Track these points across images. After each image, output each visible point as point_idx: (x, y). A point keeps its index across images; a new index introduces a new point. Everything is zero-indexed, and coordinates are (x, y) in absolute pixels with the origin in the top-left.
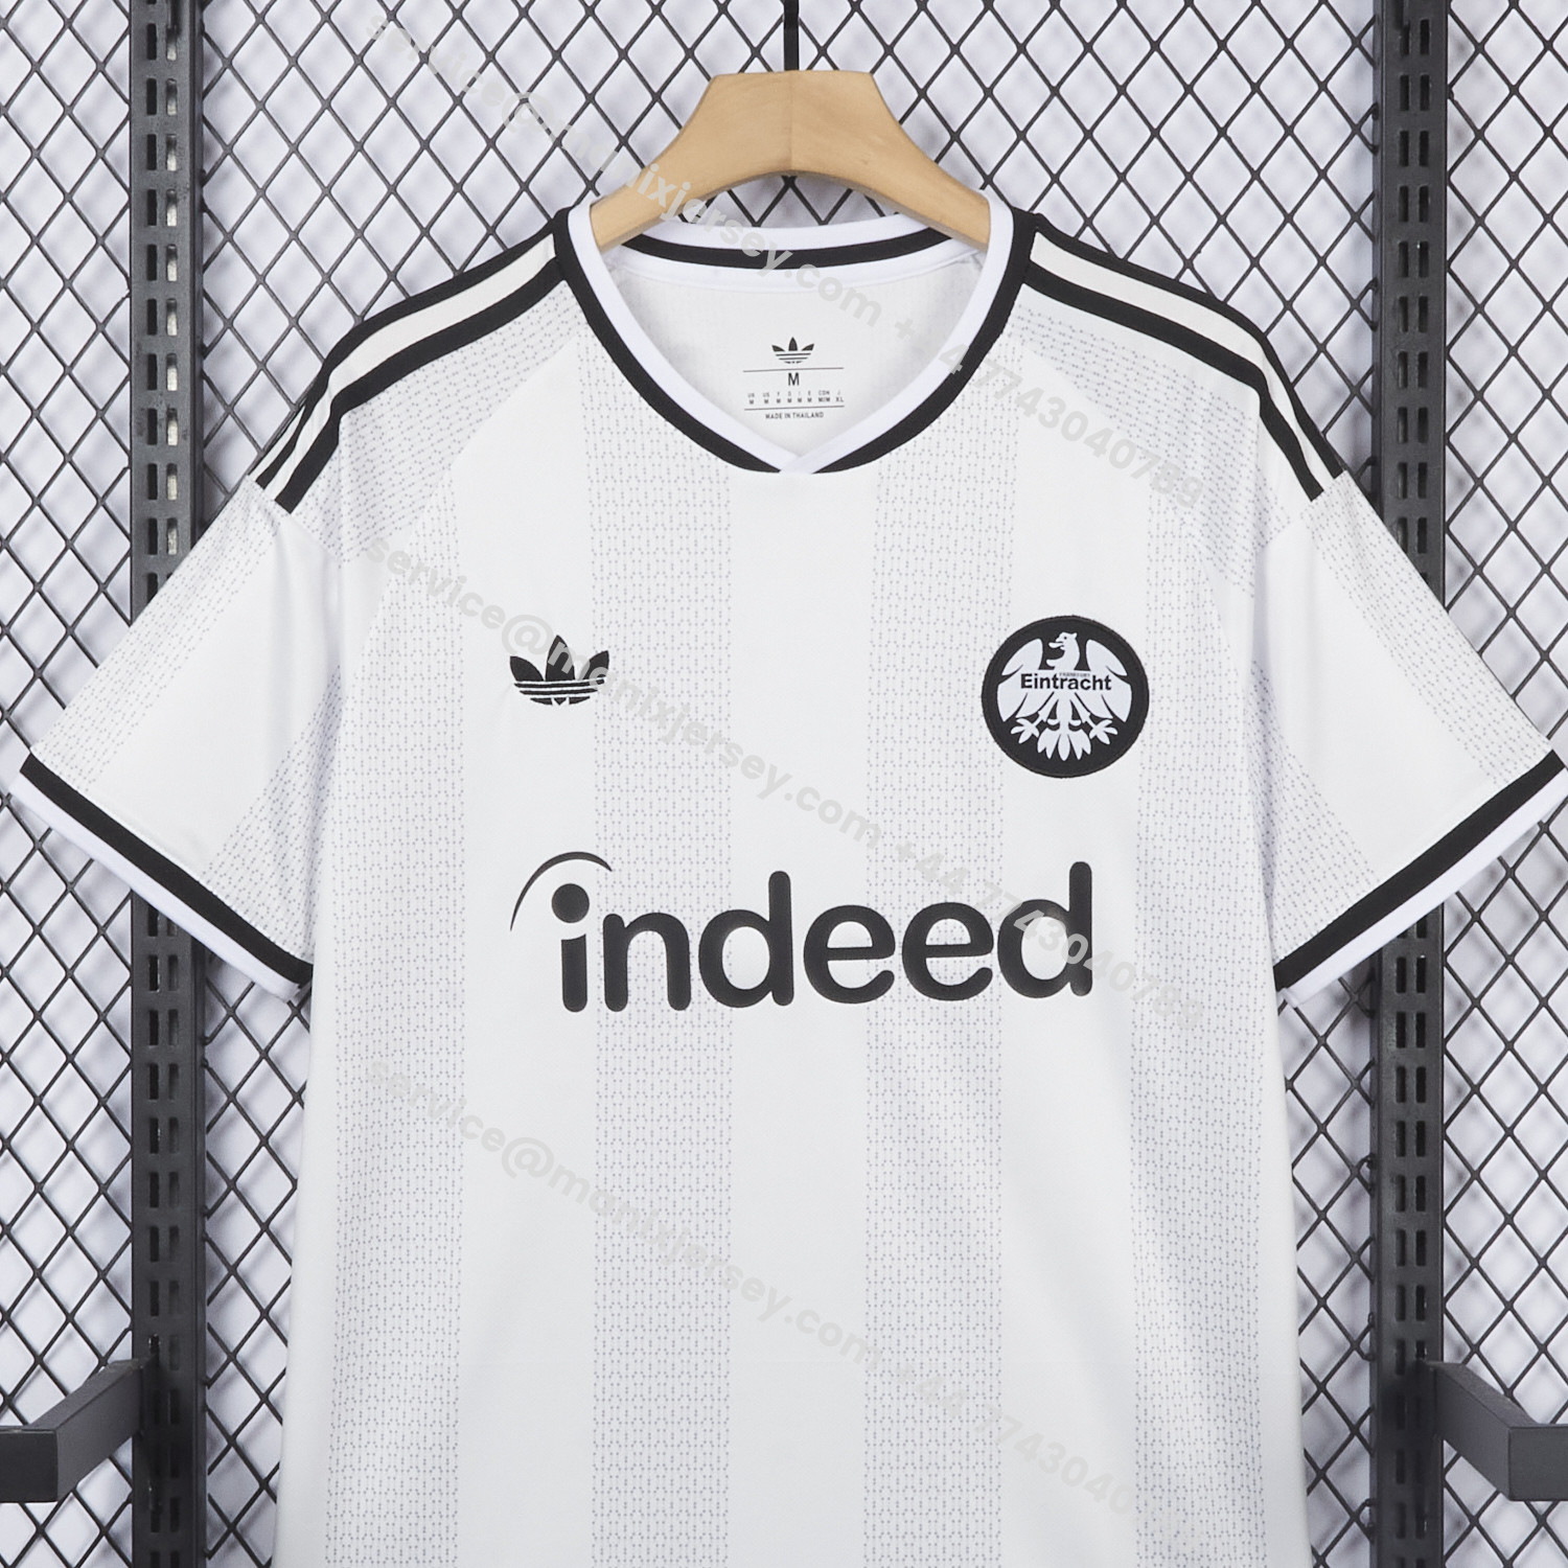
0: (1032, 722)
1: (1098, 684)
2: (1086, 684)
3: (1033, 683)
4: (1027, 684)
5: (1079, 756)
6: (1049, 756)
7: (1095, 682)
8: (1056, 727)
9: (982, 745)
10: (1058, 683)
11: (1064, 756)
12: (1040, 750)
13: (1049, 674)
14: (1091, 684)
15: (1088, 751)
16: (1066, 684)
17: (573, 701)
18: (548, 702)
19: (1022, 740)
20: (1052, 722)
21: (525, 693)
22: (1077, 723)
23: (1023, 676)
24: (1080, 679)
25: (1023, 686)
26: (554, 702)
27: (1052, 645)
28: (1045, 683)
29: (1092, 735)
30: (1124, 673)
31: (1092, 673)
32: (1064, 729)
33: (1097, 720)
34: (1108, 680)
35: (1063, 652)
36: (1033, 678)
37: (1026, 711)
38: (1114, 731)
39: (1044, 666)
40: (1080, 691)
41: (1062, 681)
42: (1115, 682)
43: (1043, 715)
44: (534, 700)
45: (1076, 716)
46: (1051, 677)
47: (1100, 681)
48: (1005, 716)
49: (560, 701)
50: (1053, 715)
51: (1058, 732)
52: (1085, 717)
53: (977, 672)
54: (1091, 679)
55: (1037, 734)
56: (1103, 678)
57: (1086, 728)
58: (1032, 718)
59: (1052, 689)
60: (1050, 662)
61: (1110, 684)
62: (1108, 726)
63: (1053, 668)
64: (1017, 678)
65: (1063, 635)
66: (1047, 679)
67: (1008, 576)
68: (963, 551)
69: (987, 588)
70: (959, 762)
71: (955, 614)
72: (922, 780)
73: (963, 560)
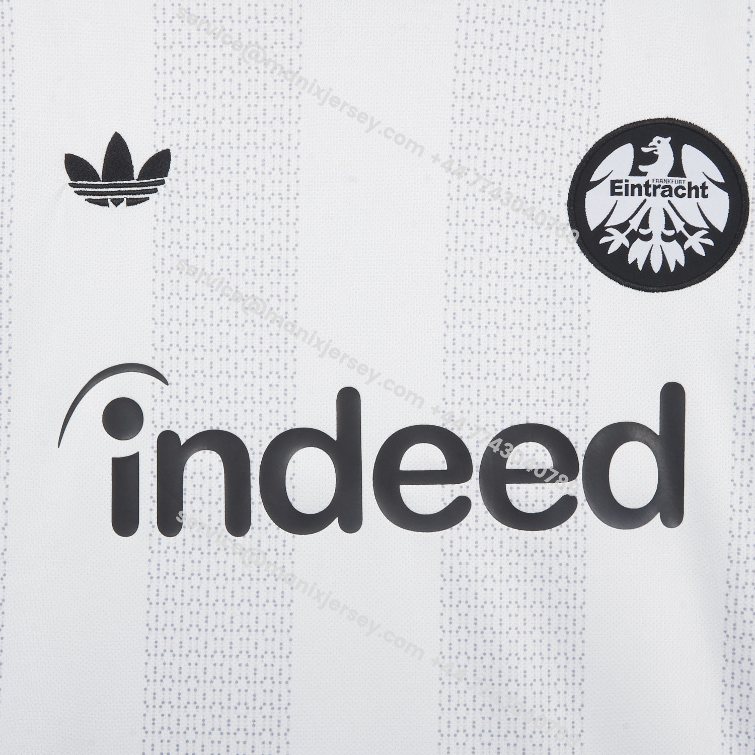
0: (622, 232)
1: (693, 192)
2: (680, 192)
3: (623, 190)
4: (617, 191)
5: (672, 269)
6: (640, 268)
7: (690, 189)
8: (648, 237)
9: (568, 255)
10: (651, 190)
11: (656, 267)
12: (630, 261)
13: (641, 180)
14: (686, 192)
15: (682, 263)
16: (659, 191)
17: (131, 203)
18: (104, 203)
19: (612, 249)
20: (643, 232)
21: (79, 193)
22: (670, 233)
23: (613, 182)
24: (674, 186)
25: (613, 193)
26: (111, 203)
27: (645, 150)
28: (636, 190)
29: (686, 246)
30: (721, 179)
31: (687, 180)
32: (657, 240)
33: (692, 230)
34: (704, 187)
35: (657, 156)
36: (623, 184)
37: (615, 220)
38: (710, 242)
39: (635, 172)
40: (674, 200)
41: (655, 188)
42: (712, 190)
43: (635, 224)
44: (90, 201)
45: (669, 225)
46: (642, 183)
47: (696, 188)
48: (593, 223)
49: (117, 203)
50: (645, 224)
51: (649, 243)
52: (679, 226)
53: (563, 179)
54: (686, 186)
55: (627, 244)
56: (699, 185)
57: (680, 239)
58: (622, 227)
59: (644, 197)
60: (642, 168)
61: (707, 192)
62: (704, 237)
63: (645, 174)
64: (606, 184)
65: (657, 138)
66: (639, 186)
67: (598, 77)
68: (550, 50)
69: (575, 88)
70: (543, 274)
71: (540, 116)
72: (504, 292)
73: (549, 58)
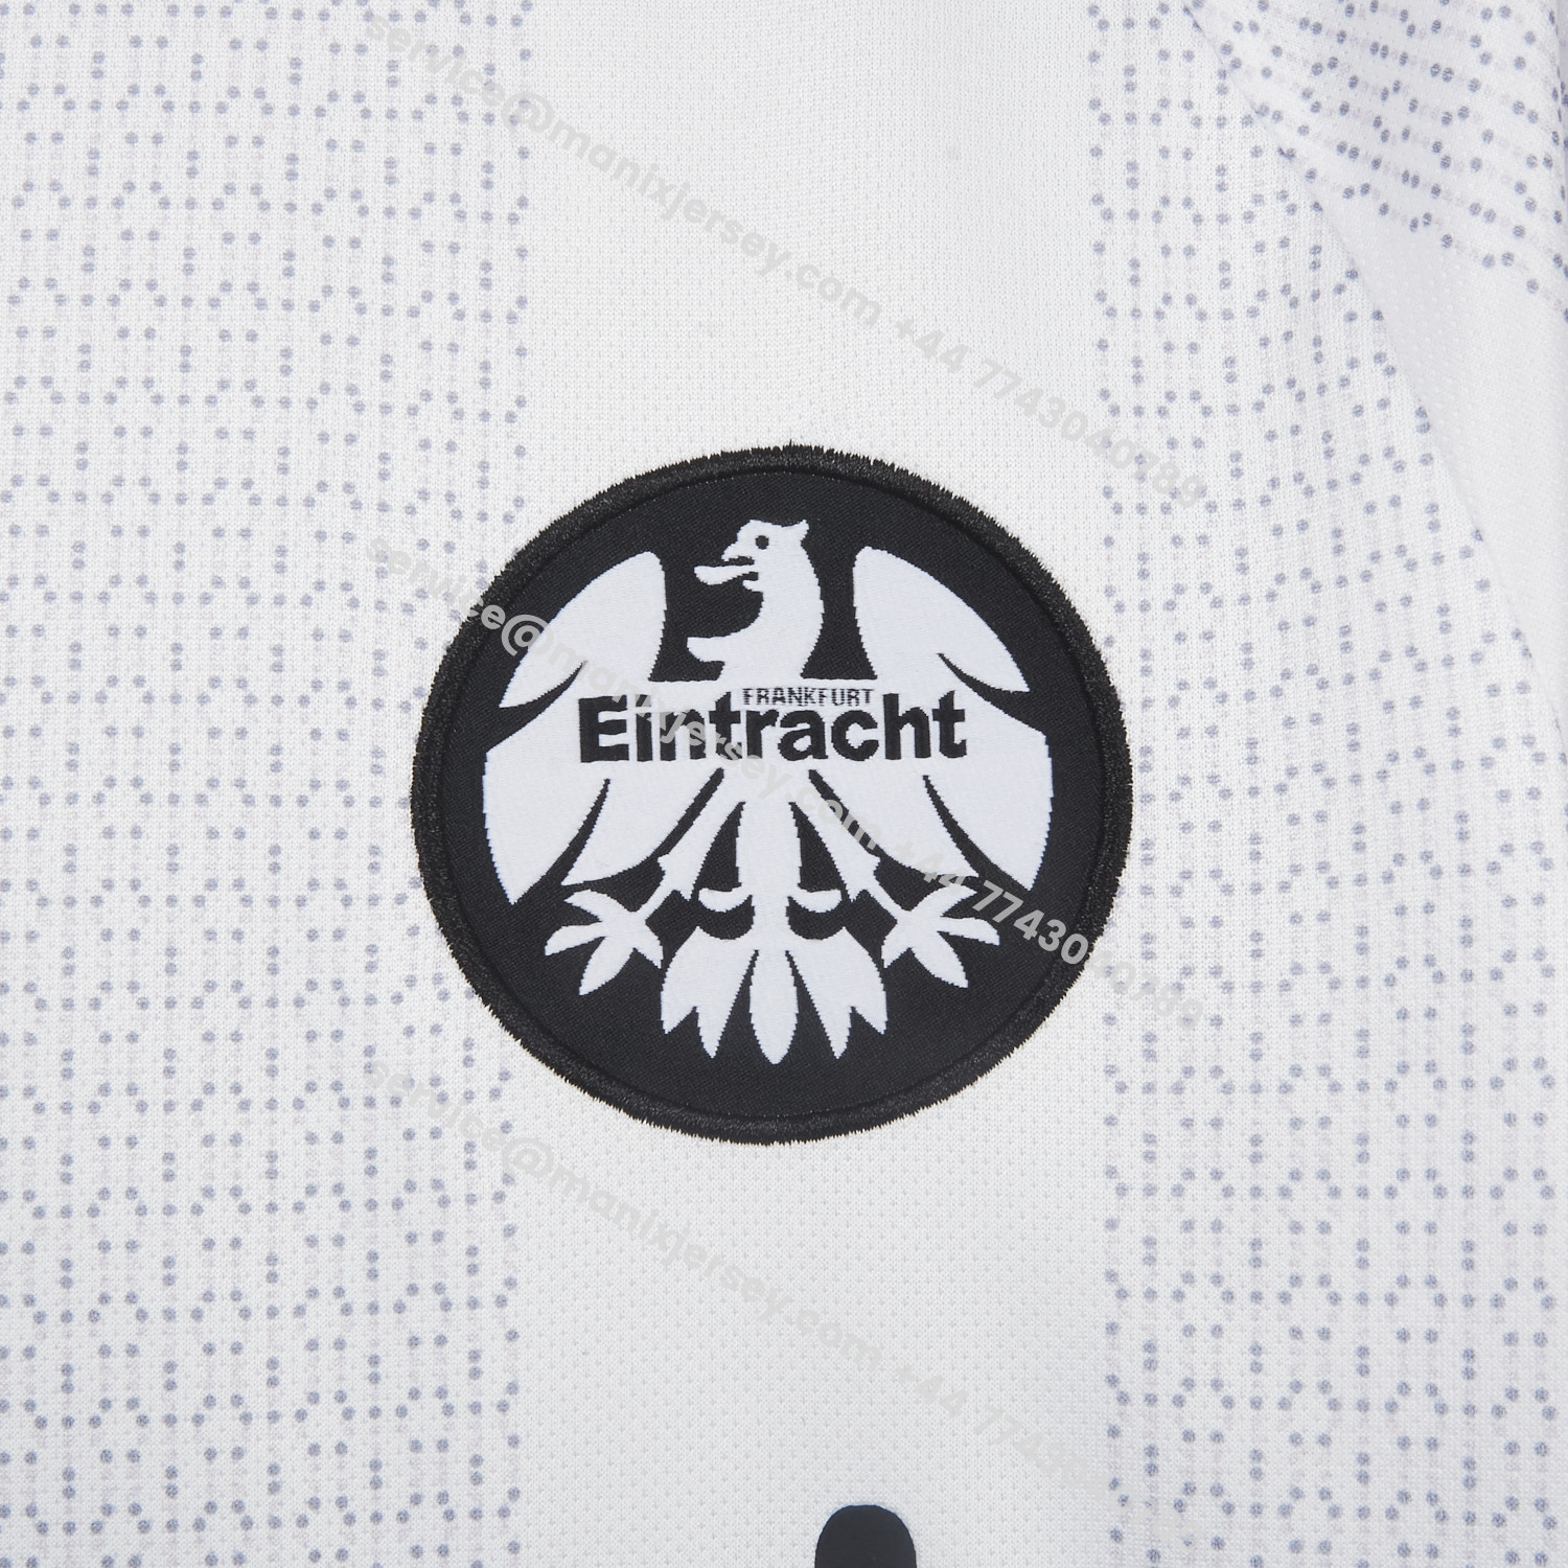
0: (632, 905)
1: (907, 733)
2: (856, 735)
3: (629, 738)
4: (606, 740)
5: (839, 1044)
6: (711, 1042)
7: (894, 722)
8: (736, 923)
9: (421, 1006)
10: (739, 732)
11: (775, 1038)
12: (670, 1019)
13: (700, 696)
14: (878, 734)
15: (878, 1019)
16: (772, 735)
19: (597, 975)
20: (717, 901)
22: (823, 901)
23: (589, 708)
24: (829, 714)
25: (591, 751)
27: (709, 575)
29: (891, 951)
30: (1013, 680)
31: (879, 688)
32: (771, 931)
33: (908, 885)
34: (949, 713)
35: (757, 599)
36: (629, 715)
37: (605, 858)
38: (983, 932)
39: (674, 664)
40: (834, 767)
41: (757, 723)
42: (981, 722)
43: (681, 872)
45: (817, 868)
46: (706, 707)
47: (916, 717)
48: (517, 874)
50: (720, 868)
51: (743, 946)
52: (858, 873)
53: (391, 703)
54: (876, 710)
55: (653, 951)
56: (929, 705)
57: (866, 922)
58: (632, 886)
59: (713, 760)
60: (702, 648)
61: (960, 731)
62: (960, 910)
63: (712, 670)
64: (563, 717)
65: (752, 529)
67: (515, 296)
68: (323, 201)
69: (427, 346)
70: (324, 1085)
71: (291, 460)
72: (162, 1168)
73: (321, 234)
